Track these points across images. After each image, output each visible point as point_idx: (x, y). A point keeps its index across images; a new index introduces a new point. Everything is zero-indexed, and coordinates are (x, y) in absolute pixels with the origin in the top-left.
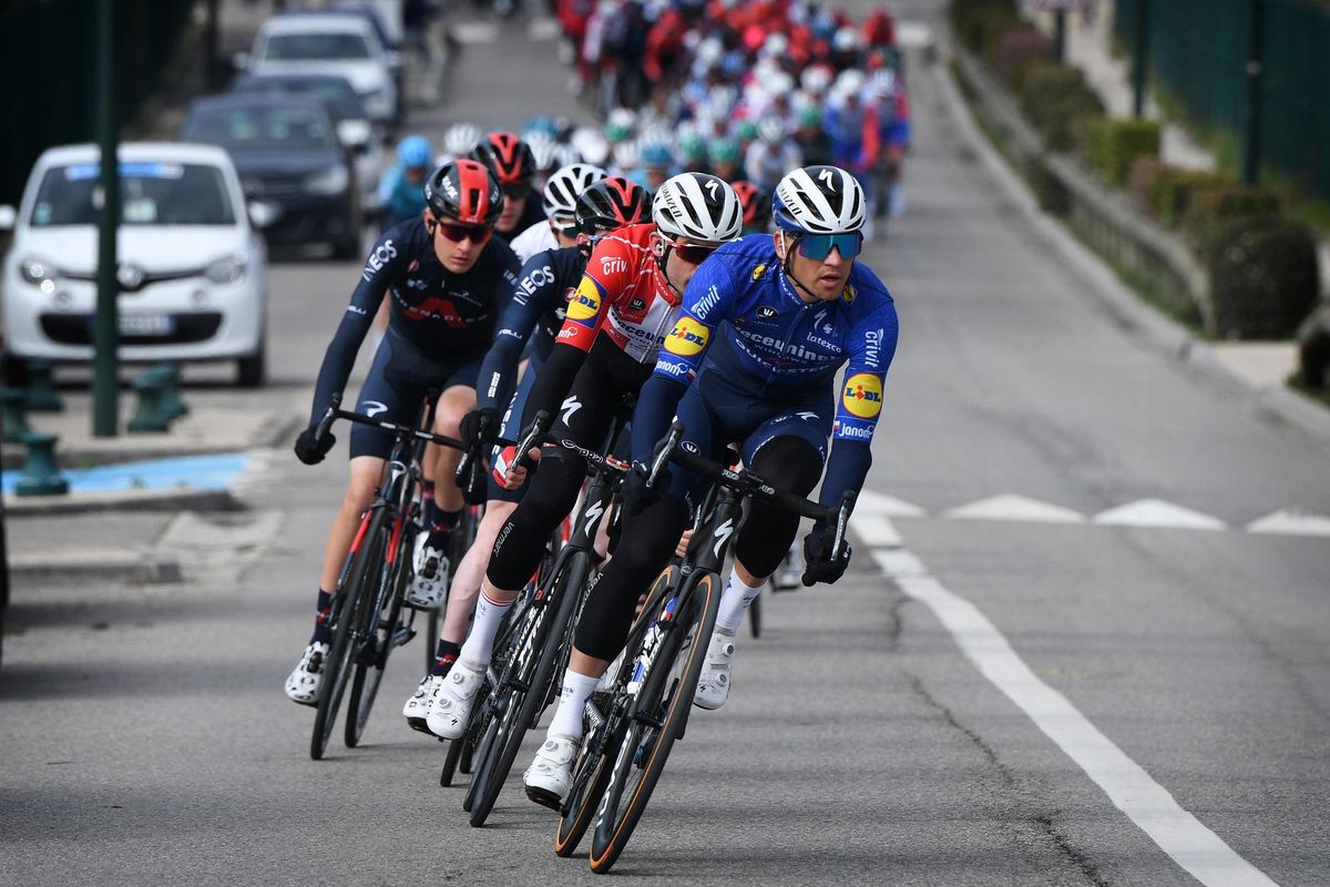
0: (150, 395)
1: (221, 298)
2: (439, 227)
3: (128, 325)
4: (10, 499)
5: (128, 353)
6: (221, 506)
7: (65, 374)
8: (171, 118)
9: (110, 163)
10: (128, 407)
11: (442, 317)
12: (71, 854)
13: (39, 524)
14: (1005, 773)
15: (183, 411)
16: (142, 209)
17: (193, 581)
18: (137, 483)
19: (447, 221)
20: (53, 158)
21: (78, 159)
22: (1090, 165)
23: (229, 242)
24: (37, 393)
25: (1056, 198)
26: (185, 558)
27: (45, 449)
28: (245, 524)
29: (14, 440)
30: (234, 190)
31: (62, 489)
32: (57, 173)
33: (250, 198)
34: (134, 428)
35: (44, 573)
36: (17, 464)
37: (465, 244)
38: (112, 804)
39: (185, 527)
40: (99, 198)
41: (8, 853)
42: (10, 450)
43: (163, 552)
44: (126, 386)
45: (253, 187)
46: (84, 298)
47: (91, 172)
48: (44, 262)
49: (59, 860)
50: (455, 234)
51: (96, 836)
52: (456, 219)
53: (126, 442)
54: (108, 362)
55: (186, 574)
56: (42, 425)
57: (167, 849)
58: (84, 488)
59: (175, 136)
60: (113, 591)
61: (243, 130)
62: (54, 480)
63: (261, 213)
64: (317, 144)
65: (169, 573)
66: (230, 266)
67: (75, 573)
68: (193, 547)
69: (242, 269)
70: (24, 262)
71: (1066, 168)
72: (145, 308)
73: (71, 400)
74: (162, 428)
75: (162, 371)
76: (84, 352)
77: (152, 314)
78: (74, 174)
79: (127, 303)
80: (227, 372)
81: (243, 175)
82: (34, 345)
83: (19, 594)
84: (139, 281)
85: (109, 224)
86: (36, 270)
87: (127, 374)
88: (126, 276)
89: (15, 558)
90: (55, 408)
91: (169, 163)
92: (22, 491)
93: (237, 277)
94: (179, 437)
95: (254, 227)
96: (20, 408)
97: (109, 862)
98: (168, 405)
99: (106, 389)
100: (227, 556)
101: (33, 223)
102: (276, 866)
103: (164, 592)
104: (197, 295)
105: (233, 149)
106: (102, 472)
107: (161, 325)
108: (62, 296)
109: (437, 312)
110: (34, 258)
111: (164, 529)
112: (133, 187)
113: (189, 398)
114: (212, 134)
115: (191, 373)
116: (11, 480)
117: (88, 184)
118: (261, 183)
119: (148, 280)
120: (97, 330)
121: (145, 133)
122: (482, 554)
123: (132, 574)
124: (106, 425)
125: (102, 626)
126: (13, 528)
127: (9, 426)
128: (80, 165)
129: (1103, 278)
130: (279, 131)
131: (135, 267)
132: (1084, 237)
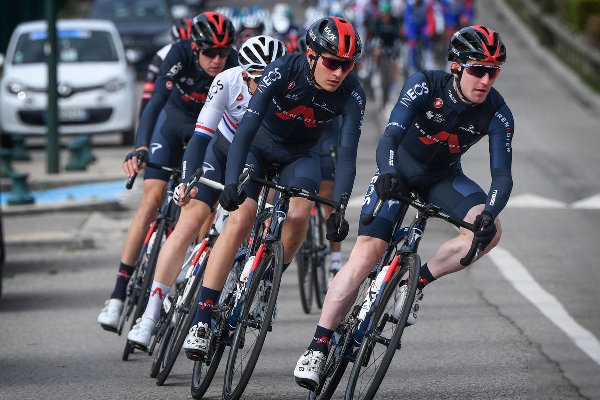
0: (77, 152)
1: (113, 100)
2: (321, 60)
3: (65, 116)
4: (5, 208)
5: (65, 130)
6: (115, 209)
7: (31, 142)
8: (84, 7)
9: (53, 31)
10: (65, 158)
11: (303, 119)
12: (41, 392)
13: (21, 220)
14: (528, 340)
15: (93, 160)
16: (70, 55)
17: (102, 248)
18: (71, 198)
19: (328, 56)
20: (24, 29)
21: (36, 29)
22: (566, 21)
23: (115, 71)
24: (17, 152)
25: (549, 39)
26: (97, 236)
27: (22, 181)
28: (127, 218)
29: (6, 176)
30: (118, 44)
31: (32, 202)
32: (26, 37)
33: (127, 48)
34: (70, 169)
35: (23, 246)
36: (8, 189)
37: (338, 72)
38: (62, 366)
39: (97, 221)
40: (48, 49)
41: (9, 392)
42: (5, 182)
43: (85, 234)
44: (64, 147)
45: (128, 42)
46: (41, 102)
47: (43, 36)
48: (20, 84)
49: (35, 396)
50: (331, 65)
51: (54, 382)
52: (335, 55)
53: (64, 177)
54: (54, 135)
55: (97, 244)
56: (20, 169)
57: (91, 388)
58: (43, 201)
59: (86, 16)
60: (60, 255)
61: (122, 12)
62: (27, 197)
63: (133, 55)
64: (161, 19)
65: (89, 244)
66: (117, 83)
67: (40, 245)
68: (102, 231)
69: (123, 85)
70: (10, 83)
71: (553, 23)
72: (72, 106)
73: (36, 155)
74: (83, 169)
75: (83, 139)
76: (41, 130)
77: (76, 109)
78: (35, 37)
79: (64, 104)
80: (117, 139)
81: (123, 36)
82: (15, 127)
83: (11, 257)
84: (69, 93)
85: (53, 63)
86: (16, 87)
87: (65, 141)
88: (63, 90)
89: (9, 238)
90: (26, 159)
91: (84, 31)
92: (11, 203)
93: (120, 89)
94: (92, 173)
95: (129, 63)
96: (9, 160)
97: (61, 396)
98: (86, 157)
99: (54, 149)
100: (118, 235)
101: (14, 63)
102: (148, 396)
103: (86, 254)
104: (101, 99)
105: (117, 22)
106: (52, 193)
107: (81, 115)
108: (30, 101)
109: (302, 116)
110: (15, 82)
111: (85, 222)
112: (65, 43)
113: (97, 153)
114: (106, 14)
115: (98, 140)
116: (5, 197)
117: (42, 42)
118: (133, 40)
119: (74, 91)
120: (49, 118)
121: (72, 14)
122: (354, 271)
123: (69, 245)
124: (54, 168)
125: (54, 273)
126: (7, 223)
127: (3, 169)
128: (38, 32)
129: (574, 80)
130: (140, 12)
131: (67, 85)
132: (563, 58)
